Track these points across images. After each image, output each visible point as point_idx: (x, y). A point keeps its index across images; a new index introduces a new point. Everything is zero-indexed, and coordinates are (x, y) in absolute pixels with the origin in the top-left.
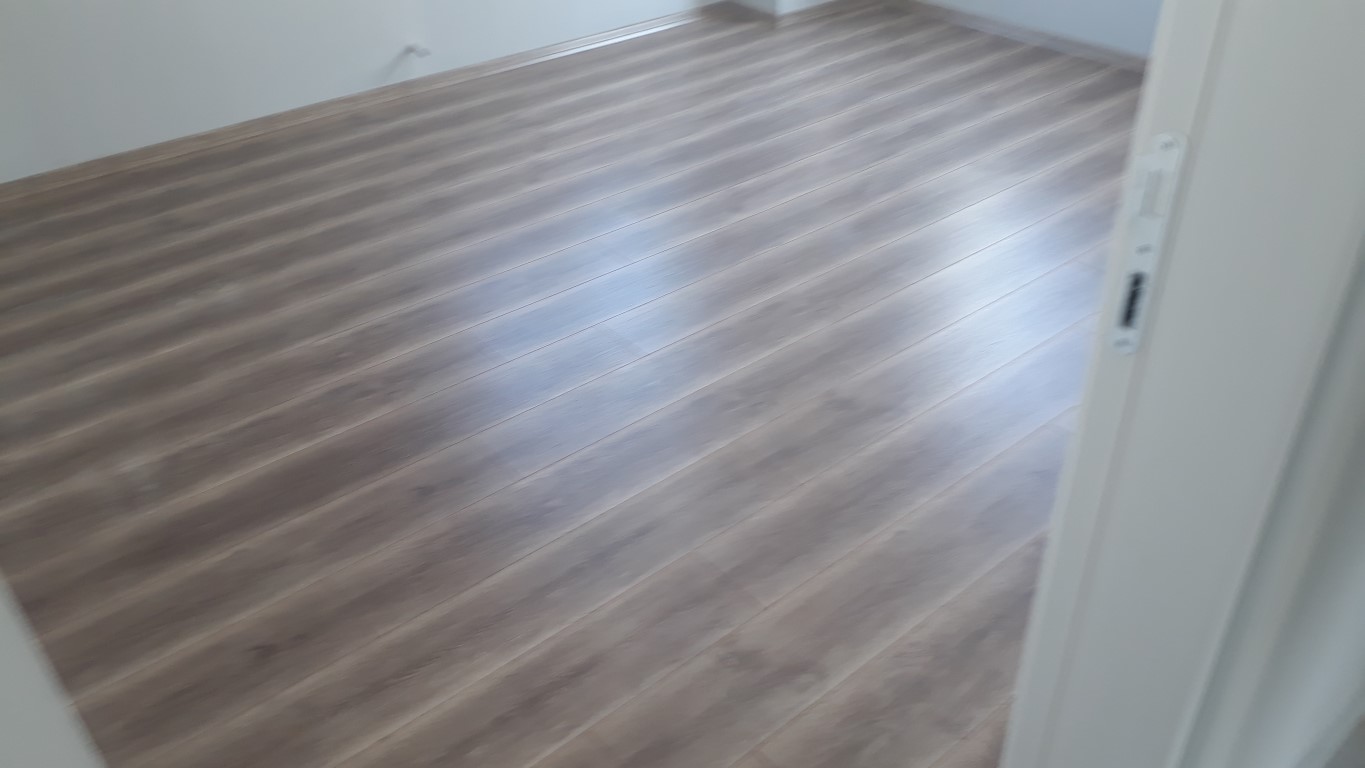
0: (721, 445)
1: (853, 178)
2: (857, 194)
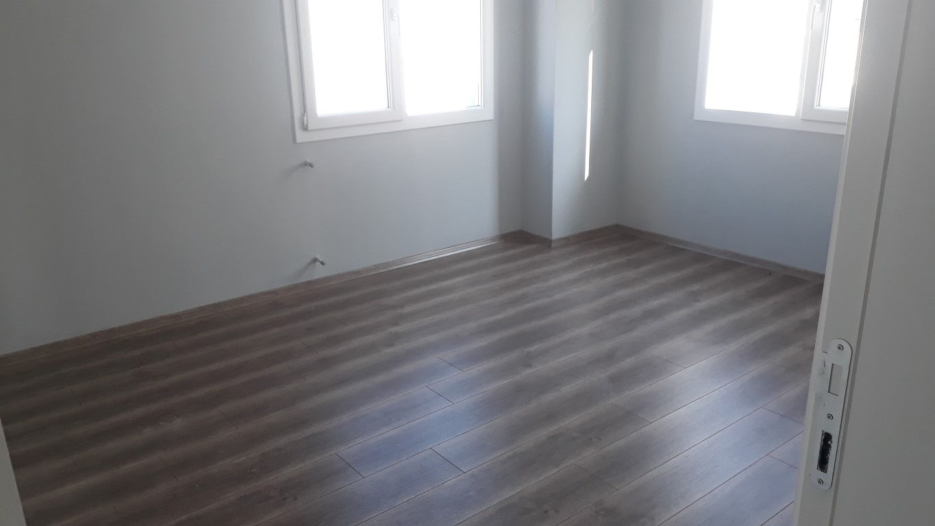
1: (606, 346)
2: (610, 357)
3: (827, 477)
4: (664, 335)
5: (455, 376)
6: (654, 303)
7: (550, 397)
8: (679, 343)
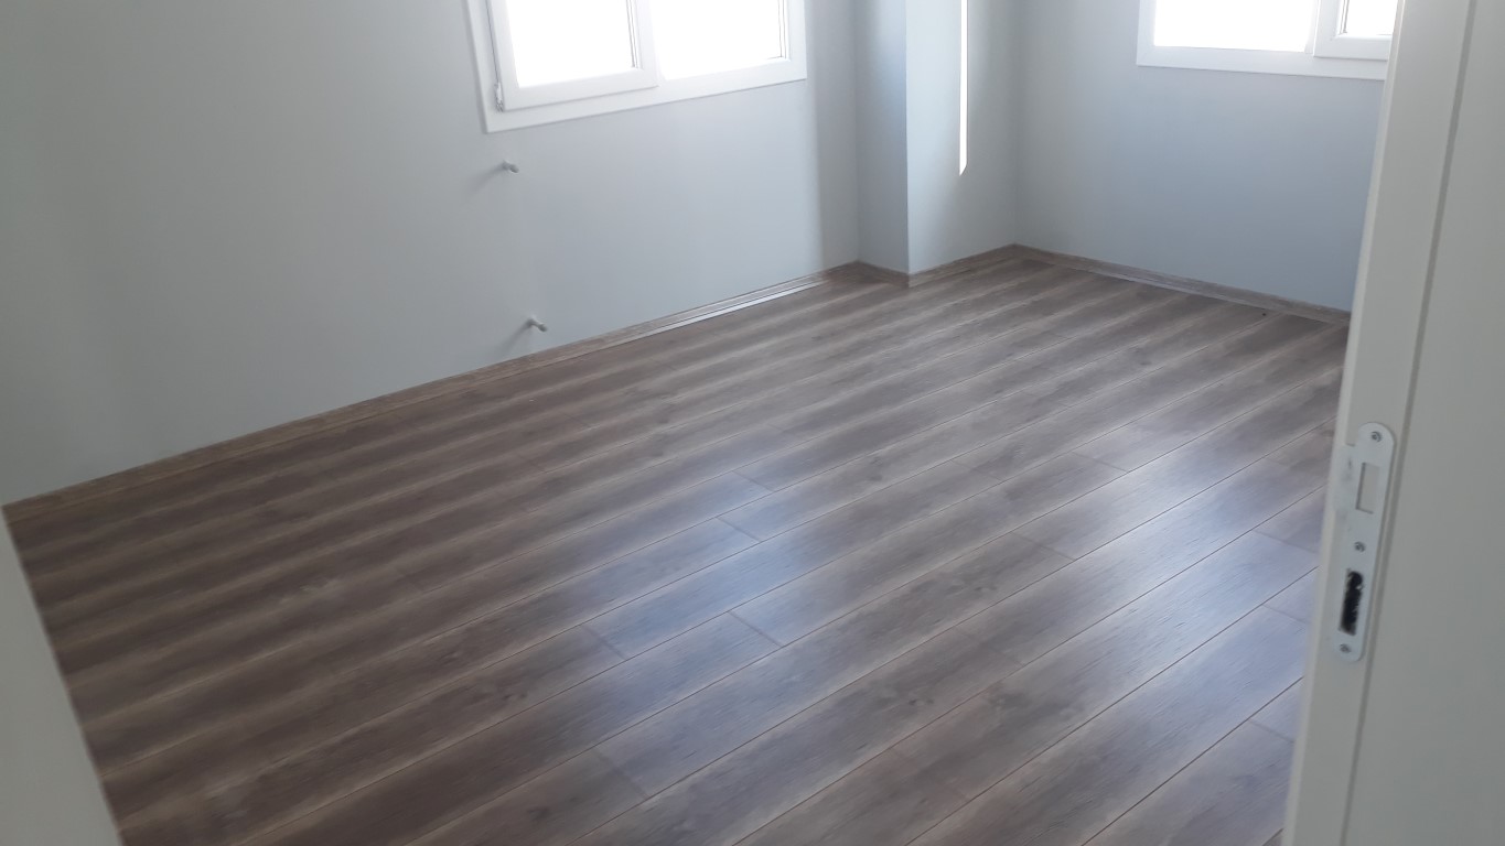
0: (874, 752)
3: (1355, 641)
4: (1093, 421)
5: (761, 498)
6: (1076, 371)
7: (911, 526)
8: (1118, 432)
